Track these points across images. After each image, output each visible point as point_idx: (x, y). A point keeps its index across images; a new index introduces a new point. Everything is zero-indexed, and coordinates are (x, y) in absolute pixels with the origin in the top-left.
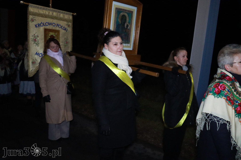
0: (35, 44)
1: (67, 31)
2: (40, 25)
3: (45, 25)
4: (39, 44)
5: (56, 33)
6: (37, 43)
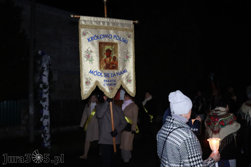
0: (88, 62)
1: (127, 43)
2: (93, 39)
3: (99, 37)
4: (93, 60)
5: (113, 46)
6: (91, 59)
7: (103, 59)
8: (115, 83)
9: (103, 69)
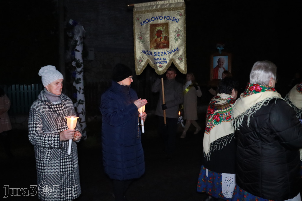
0: (141, 43)
1: (177, 22)
2: (145, 22)
3: (150, 20)
5: (164, 27)
6: (143, 41)
7: (154, 39)
8: (165, 61)
9: (153, 48)
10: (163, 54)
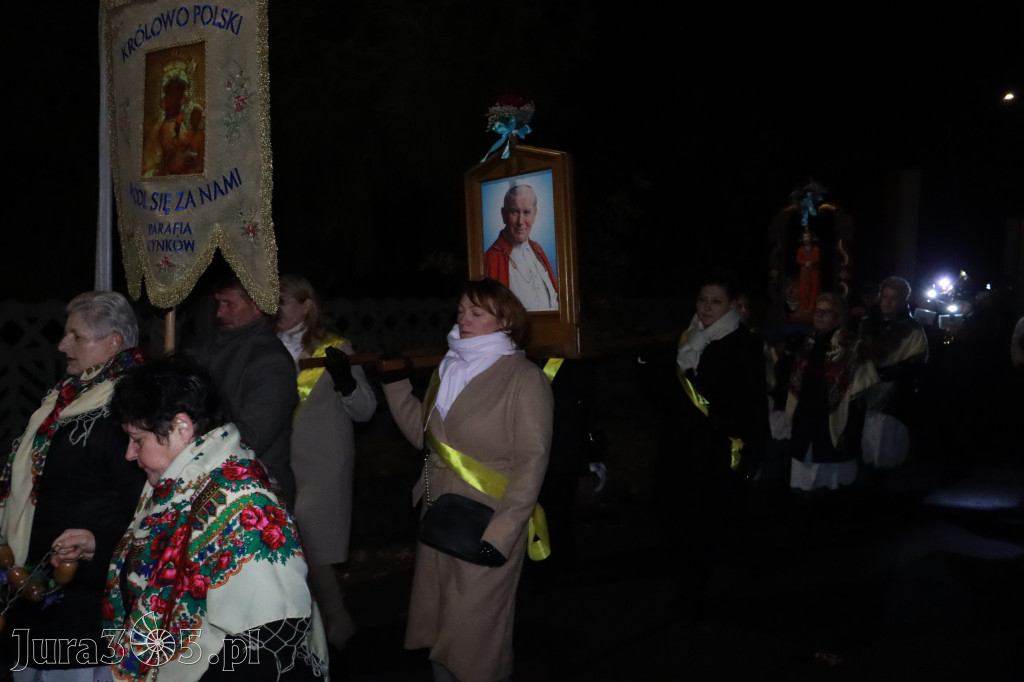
1: (238, 31)
2: (133, 45)
3: (149, 33)
5: (193, 61)
7: (157, 127)
8: (186, 237)
9: (151, 173)
10: (183, 203)
